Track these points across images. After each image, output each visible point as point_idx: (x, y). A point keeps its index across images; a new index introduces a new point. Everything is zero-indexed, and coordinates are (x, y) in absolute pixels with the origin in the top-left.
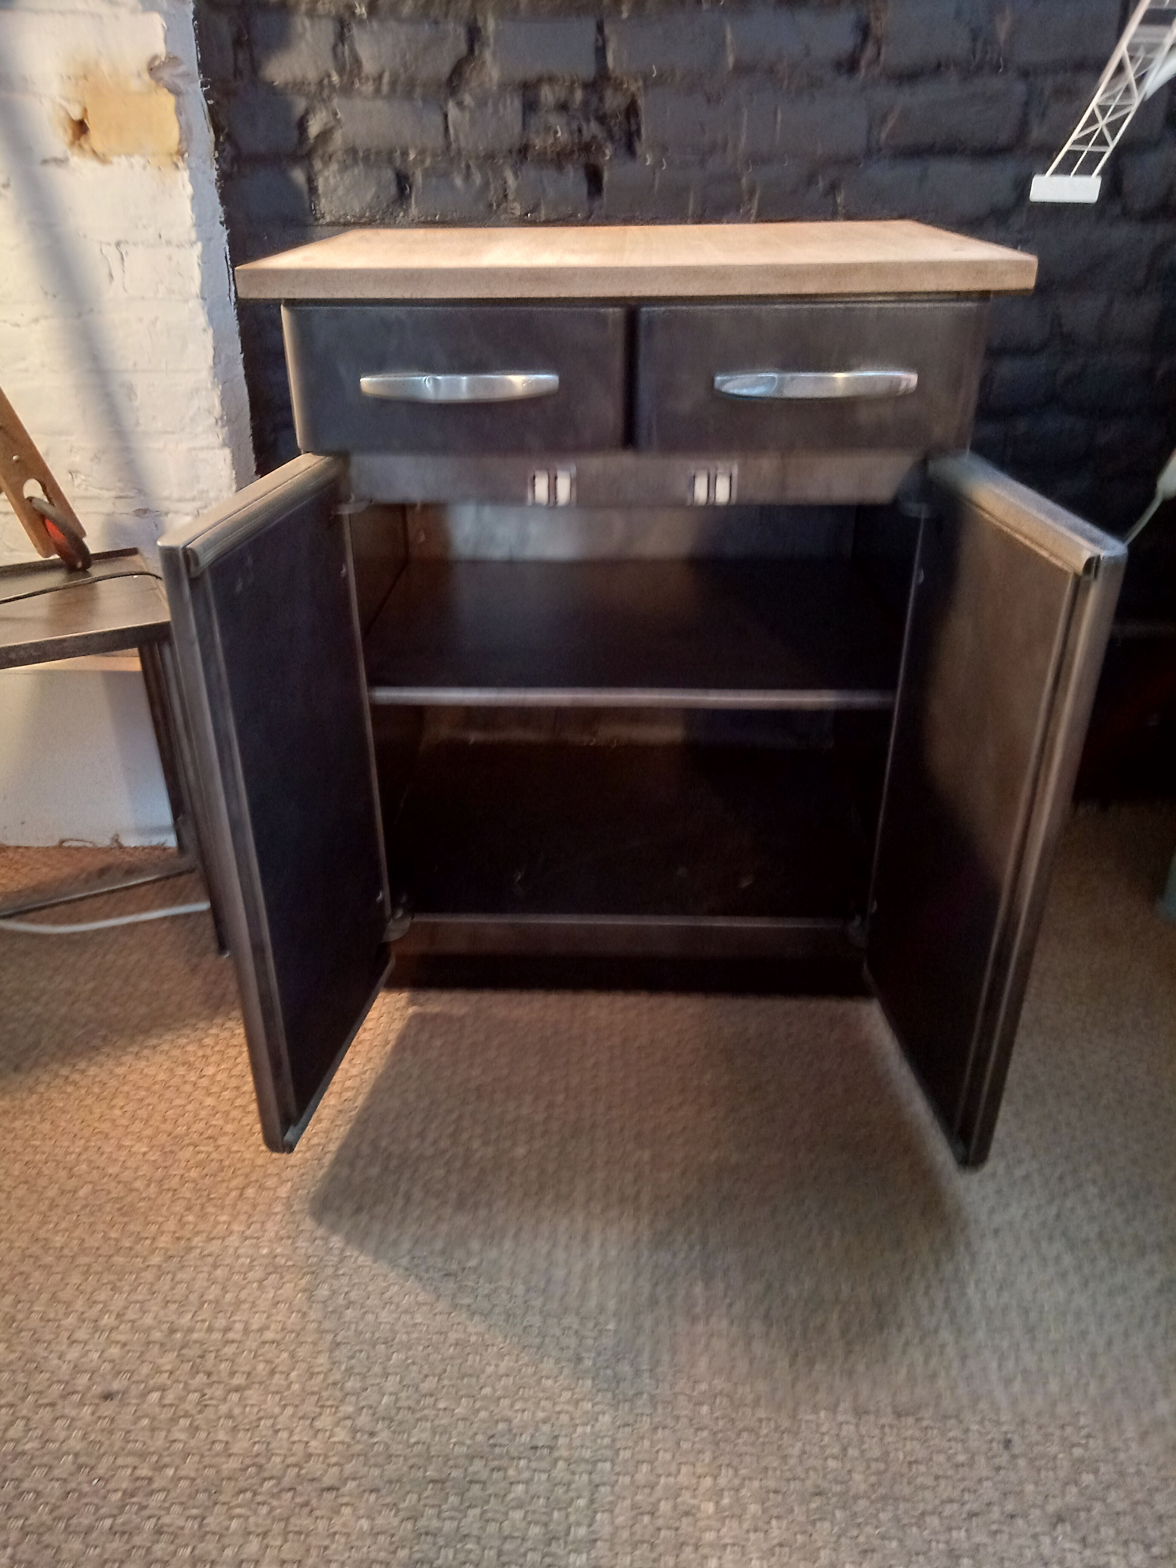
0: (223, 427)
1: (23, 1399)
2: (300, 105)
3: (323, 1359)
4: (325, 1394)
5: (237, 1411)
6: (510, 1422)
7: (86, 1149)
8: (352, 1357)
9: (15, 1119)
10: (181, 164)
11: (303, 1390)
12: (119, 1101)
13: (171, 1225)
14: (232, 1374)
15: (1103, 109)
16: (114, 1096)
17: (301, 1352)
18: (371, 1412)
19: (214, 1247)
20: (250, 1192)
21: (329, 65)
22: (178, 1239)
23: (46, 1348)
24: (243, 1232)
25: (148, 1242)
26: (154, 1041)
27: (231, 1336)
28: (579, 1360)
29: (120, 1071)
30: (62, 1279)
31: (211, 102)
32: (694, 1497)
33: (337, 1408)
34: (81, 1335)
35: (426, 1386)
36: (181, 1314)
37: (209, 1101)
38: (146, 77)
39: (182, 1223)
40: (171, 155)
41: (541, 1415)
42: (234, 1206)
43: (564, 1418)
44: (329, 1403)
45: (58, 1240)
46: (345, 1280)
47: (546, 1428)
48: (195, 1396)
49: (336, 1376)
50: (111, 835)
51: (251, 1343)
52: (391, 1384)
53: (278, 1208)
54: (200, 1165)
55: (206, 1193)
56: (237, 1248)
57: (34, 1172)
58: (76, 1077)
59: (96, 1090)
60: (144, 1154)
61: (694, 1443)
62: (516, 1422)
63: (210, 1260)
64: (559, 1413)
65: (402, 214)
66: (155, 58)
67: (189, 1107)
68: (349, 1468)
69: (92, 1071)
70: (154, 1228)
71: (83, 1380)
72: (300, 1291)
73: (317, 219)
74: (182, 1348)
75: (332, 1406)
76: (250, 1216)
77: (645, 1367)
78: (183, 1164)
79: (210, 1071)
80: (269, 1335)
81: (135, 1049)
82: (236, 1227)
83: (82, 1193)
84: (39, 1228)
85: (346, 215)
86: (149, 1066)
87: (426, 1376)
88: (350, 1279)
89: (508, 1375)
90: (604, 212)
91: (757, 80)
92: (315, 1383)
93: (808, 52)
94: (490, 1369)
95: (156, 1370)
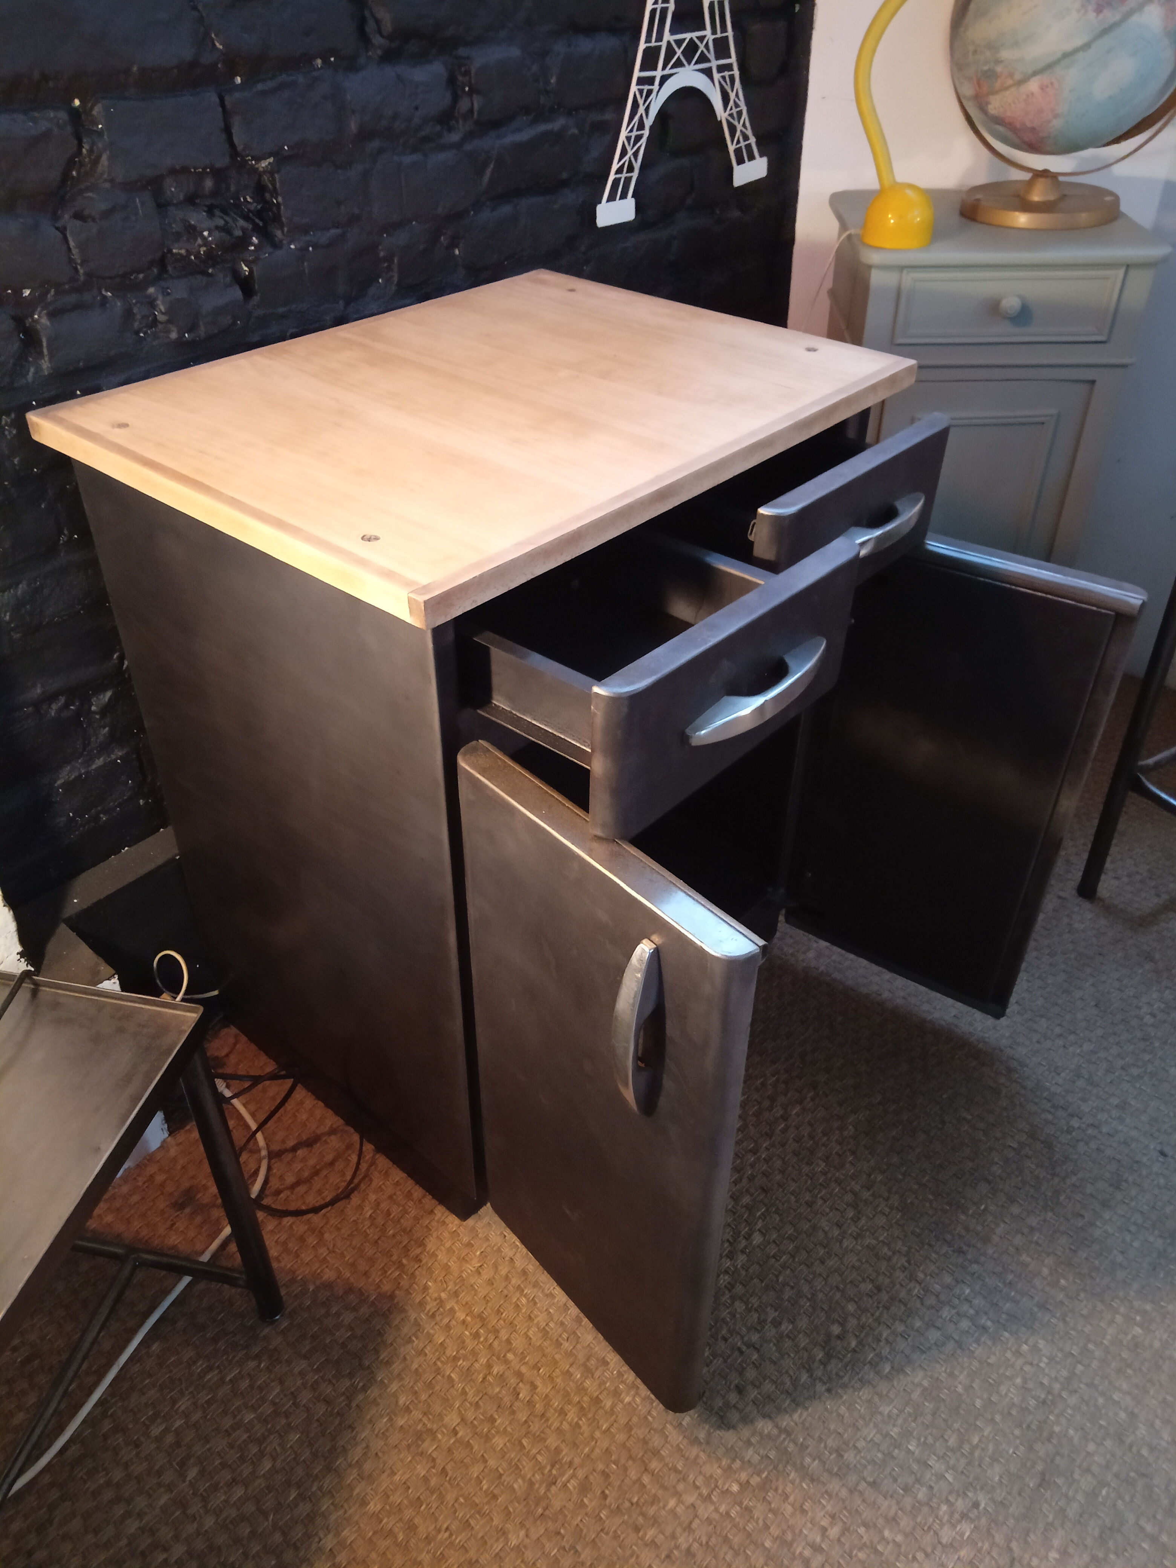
3: (885, 1504)
4: (919, 1520)
6: (1014, 1404)
8: (895, 1480)
11: (906, 1535)
12: (426, 1527)
15: (628, 141)
16: (412, 1529)
17: (867, 1514)
18: (954, 1494)
19: (701, 1531)
20: (654, 1465)
22: (668, 1556)
24: (700, 1495)
26: (356, 1454)
28: (985, 1328)
29: (373, 1506)
32: (1126, 1334)
33: (937, 1517)
35: (952, 1442)
39: (650, 1544)
41: (1019, 1381)
43: (1027, 1368)
44: (931, 1520)
46: (811, 1443)
47: (1030, 1385)
49: (908, 1501)
52: (938, 1466)
53: (694, 1451)
54: (583, 1491)
55: (627, 1504)
56: (716, 1511)
58: (343, 1557)
59: (385, 1544)
61: (1086, 1306)
62: (1016, 1400)
63: (714, 1541)
64: (1022, 1369)
67: (492, 1463)
68: (999, 1538)
69: (348, 1534)
72: (800, 1483)
75: (934, 1521)
76: (684, 1479)
77: (1012, 1294)
78: (570, 1507)
79: (452, 1419)
80: (834, 1532)
81: (351, 1475)
82: (691, 1499)
86: (393, 1473)
87: (942, 1437)
88: (812, 1437)
89: (973, 1381)
90: (259, 312)
91: (376, 144)
92: (905, 1522)
93: (417, 108)
94: (960, 1389)
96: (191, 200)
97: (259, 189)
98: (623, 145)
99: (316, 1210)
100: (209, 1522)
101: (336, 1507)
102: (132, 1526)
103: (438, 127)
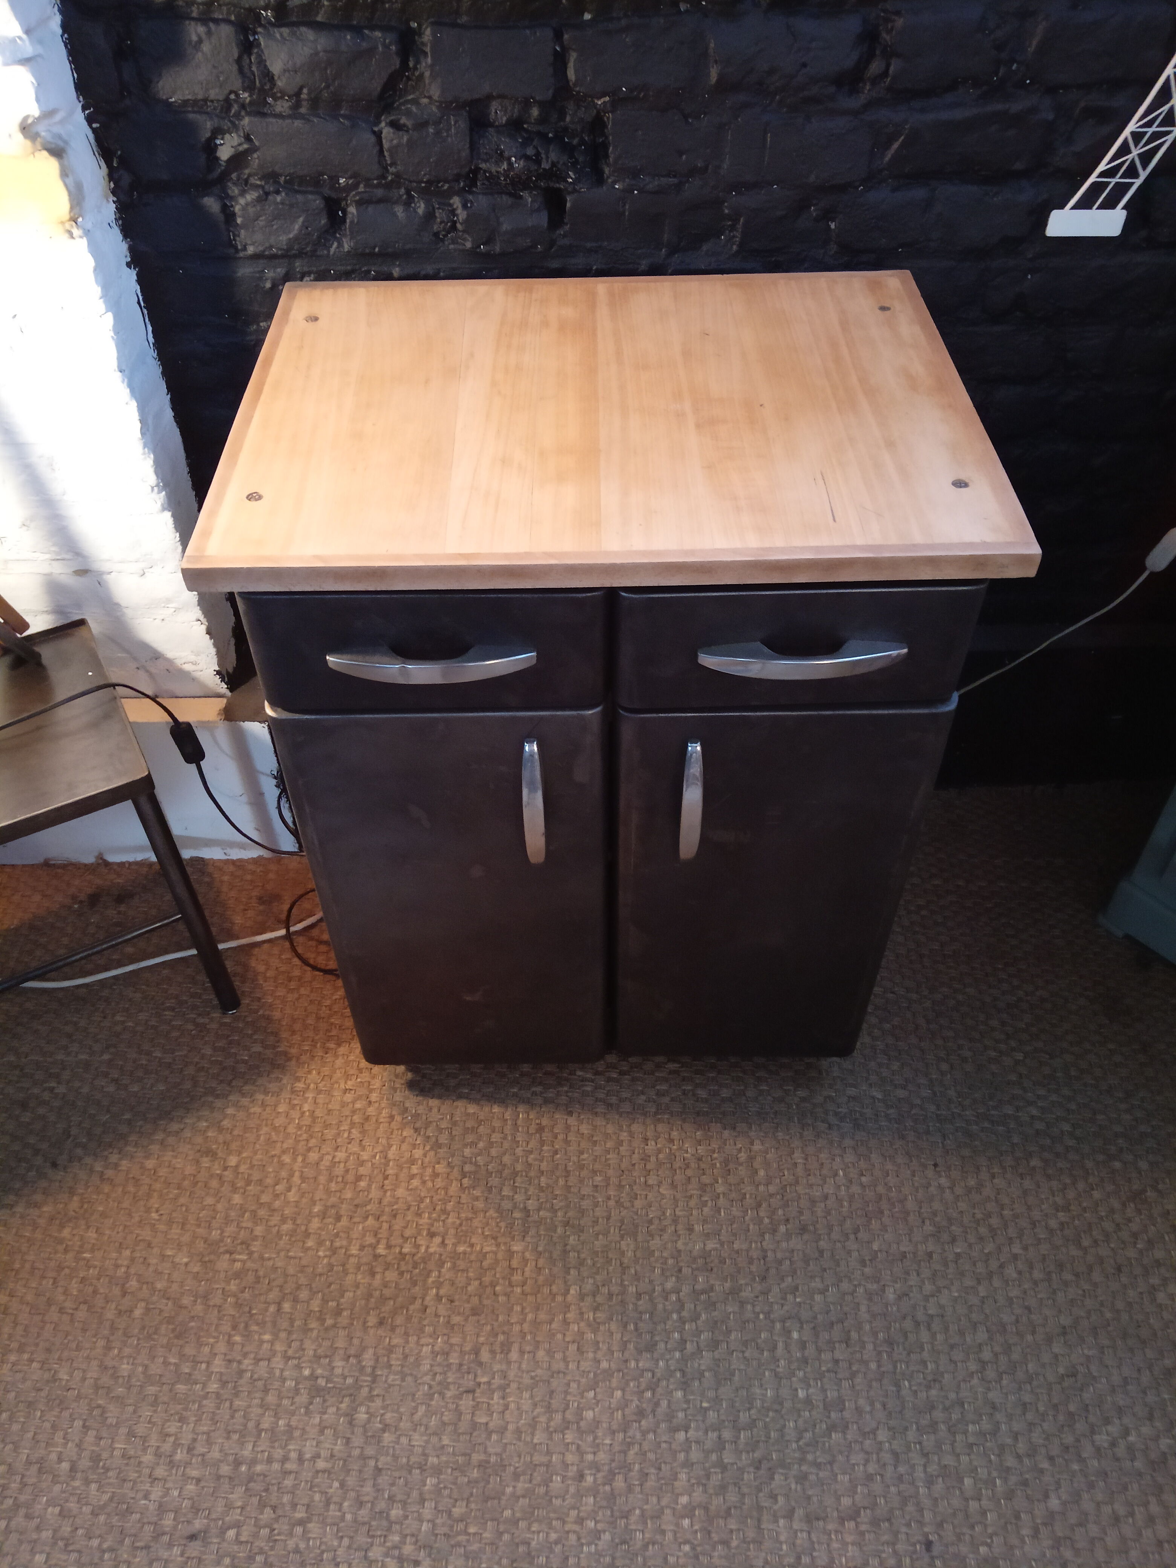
0: (159, 492)
1: (122, 1542)
2: (207, 126)
3: (368, 1488)
4: (374, 1523)
5: (302, 1546)
6: (529, 1544)
7: (132, 1260)
8: (392, 1485)
9: (62, 1226)
10: (76, 232)
11: (355, 1521)
12: (154, 1203)
13: (221, 1347)
14: (294, 1506)
15: (1137, 137)
16: (149, 1196)
17: (351, 1481)
18: (414, 1539)
19: (261, 1370)
20: (287, 1306)
21: (236, 82)
22: (230, 1361)
23: (132, 1489)
24: (286, 1351)
25: (204, 1366)
26: (175, 1126)
27: (289, 1466)
29: (150, 1164)
30: (135, 1412)
31: (94, 125)
33: (385, 1536)
34: (160, 1472)
35: (457, 1511)
36: (242, 1443)
37: (237, 1199)
38: (20, 137)
39: (230, 1344)
40: (62, 223)
41: (553, 1536)
42: (274, 1323)
43: (573, 1537)
44: (379, 1533)
45: (125, 1368)
46: (378, 1402)
47: (558, 1549)
48: (265, 1532)
49: (381, 1505)
50: (96, 854)
51: (306, 1475)
52: (427, 1511)
53: (313, 1323)
54: (238, 1275)
55: (247, 1309)
56: (282, 1370)
57: (91, 1289)
58: (110, 1173)
59: (131, 1189)
60: (186, 1264)
61: (678, 1558)
62: (534, 1544)
63: (260, 1384)
64: (568, 1532)
65: (335, 244)
66: (27, 118)
67: (219, 1207)
69: (125, 1164)
70: (207, 1350)
71: (168, 1521)
72: (341, 1415)
73: (237, 251)
74: (249, 1482)
75: (380, 1536)
76: (290, 1333)
77: (637, 1483)
78: (222, 1275)
79: (233, 1161)
80: (321, 1464)
81: (159, 1136)
82: (279, 1347)
83: (138, 1313)
84: (105, 1355)
85: (271, 247)
86: (176, 1157)
87: (456, 1500)
88: (383, 1400)
89: (524, 1496)
90: (566, 241)
91: (742, 97)
92: (364, 1513)
93: (804, 65)
94: (509, 1490)
95: (229, 1506)
96: (515, 125)
97: (597, 124)
98: (1126, 142)
99: (314, 968)
100: (85, 1090)
101: (136, 1145)
102: (60, 1057)
103: (832, 89)
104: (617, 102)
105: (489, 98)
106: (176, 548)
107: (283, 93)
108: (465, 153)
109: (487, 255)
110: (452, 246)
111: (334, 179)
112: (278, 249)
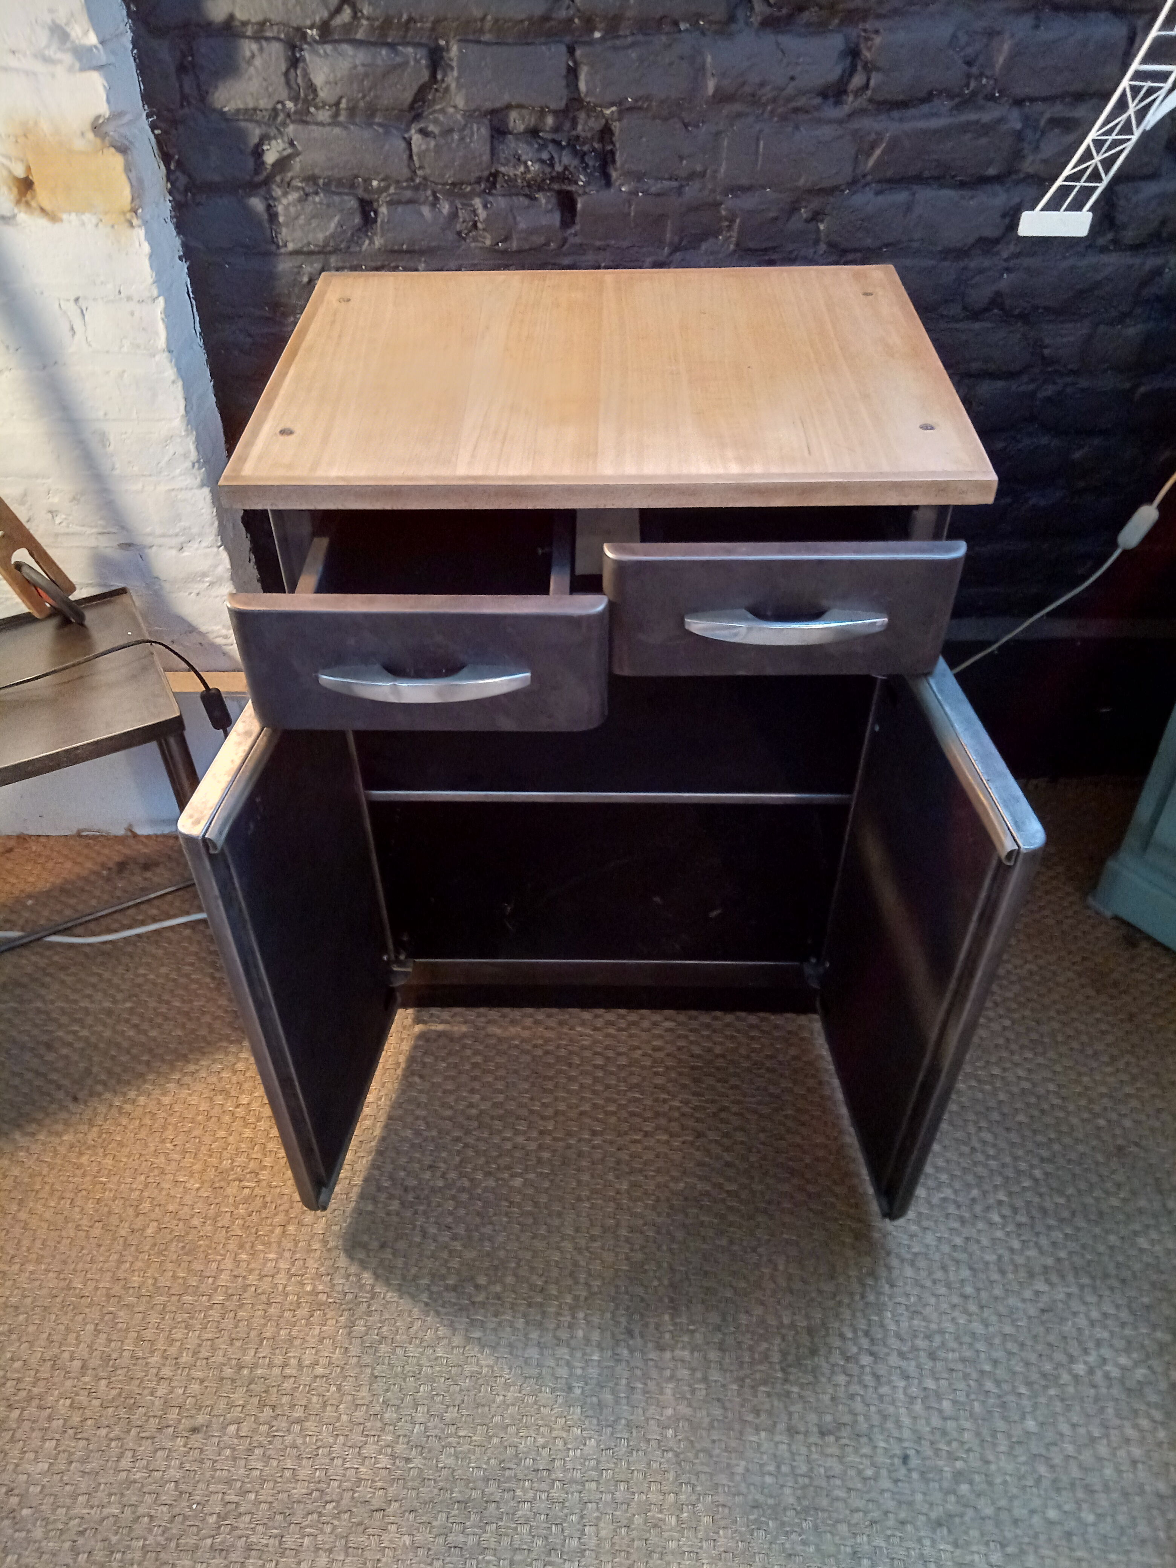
0: (200, 468)
1: (128, 1432)
2: (255, 133)
3: (364, 1392)
4: (368, 1424)
5: (299, 1441)
6: (517, 1447)
7: (147, 1185)
8: (387, 1391)
9: (81, 1154)
10: (135, 222)
11: (350, 1421)
12: (169, 1134)
13: (228, 1264)
14: (292, 1406)
16: (164, 1127)
17: (347, 1386)
18: (406, 1440)
19: (265, 1285)
20: (291, 1229)
21: (283, 93)
22: (235, 1276)
23: (139, 1386)
24: (289, 1269)
25: (211, 1280)
26: (192, 1067)
27: (288, 1371)
28: (570, 1388)
29: (166, 1100)
30: (143, 1319)
31: (157, 132)
32: (661, 1511)
33: (379, 1436)
34: (166, 1372)
35: (448, 1416)
36: (244, 1351)
37: (248, 1133)
38: (90, 135)
39: (237, 1262)
40: (124, 213)
41: (541, 1441)
42: (279, 1243)
43: (559, 1443)
44: (373, 1433)
45: (136, 1280)
46: (376, 1317)
47: (545, 1452)
48: (264, 1428)
49: (376, 1408)
50: (126, 825)
51: (305, 1379)
52: (420, 1415)
53: (316, 1246)
54: (246, 1201)
55: (254, 1230)
56: (285, 1286)
57: (106, 1209)
58: (128, 1107)
59: (147, 1121)
60: (198, 1189)
61: (661, 1464)
62: (521, 1447)
63: (264, 1298)
64: (555, 1438)
65: (367, 242)
66: (98, 117)
67: (231, 1139)
68: (392, 1491)
69: (142, 1100)
70: (214, 1266)
71: (173, 1415)
72: (341, 1327)
73: (278, 247)
74: (250, 1384)
75: (374, 1436)
76: (294, 1252)
77: (623, 1395)
78: (231, 1200)
79: (244, 1099)
80: (319, 1370)
81: (176, 1076)
82: (283, 1265)
83: (149, 1231)
84: (118, 1268)
85: (309, 244)
86: (190, 1095)
87: (448, 1406)
88: (381, 1315)
89: (513, 1405)
90: (578, 240)
91: (737, 107)
92: (360, 1414)
93: (792, 78)
94: (499, 1399)
95: (231, 1406)
96: (533, 132)
97: (606, 133)
98: (1088, 148)
100: (107, 1034)
101: (154, 1083)
102: (85, 1003)
103: (818, 100)
104: (625, 111)
105: (509, 107)
106: (213, 524)
107: (324, 104)
108: (486, 158)
109: (504, 252)
110: (473, 245)
111: (367, 181)
112: (316, 245)
